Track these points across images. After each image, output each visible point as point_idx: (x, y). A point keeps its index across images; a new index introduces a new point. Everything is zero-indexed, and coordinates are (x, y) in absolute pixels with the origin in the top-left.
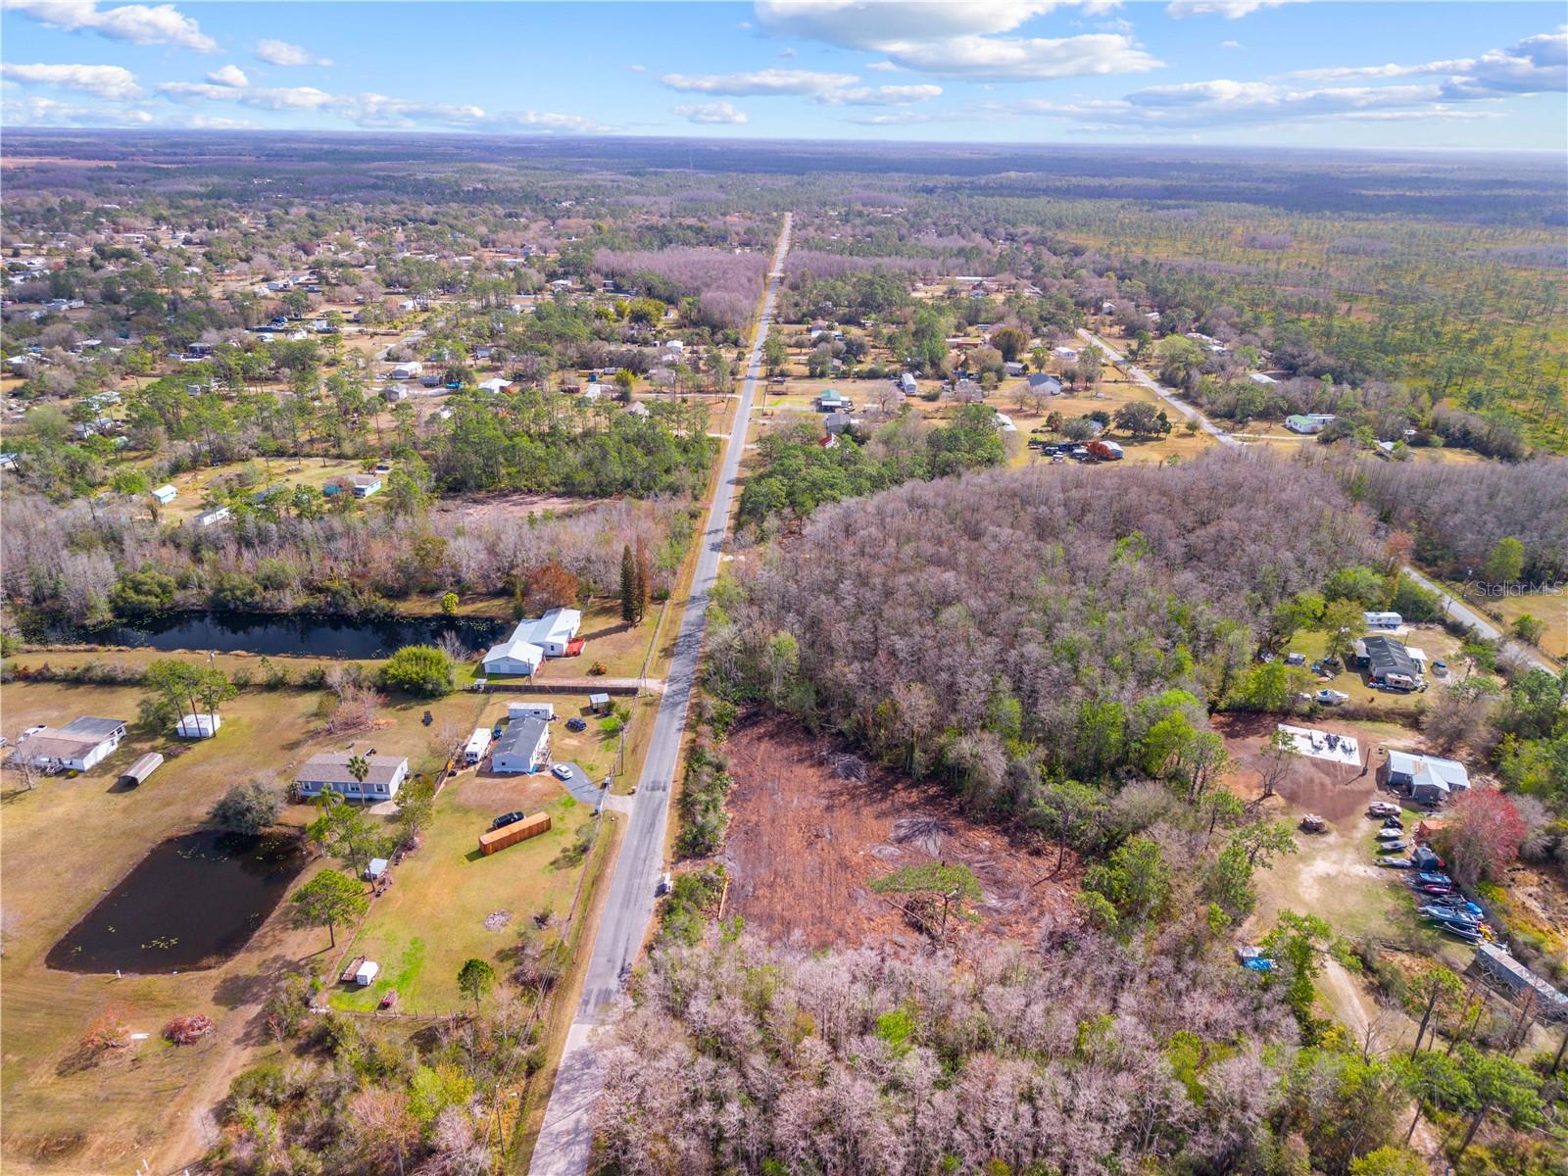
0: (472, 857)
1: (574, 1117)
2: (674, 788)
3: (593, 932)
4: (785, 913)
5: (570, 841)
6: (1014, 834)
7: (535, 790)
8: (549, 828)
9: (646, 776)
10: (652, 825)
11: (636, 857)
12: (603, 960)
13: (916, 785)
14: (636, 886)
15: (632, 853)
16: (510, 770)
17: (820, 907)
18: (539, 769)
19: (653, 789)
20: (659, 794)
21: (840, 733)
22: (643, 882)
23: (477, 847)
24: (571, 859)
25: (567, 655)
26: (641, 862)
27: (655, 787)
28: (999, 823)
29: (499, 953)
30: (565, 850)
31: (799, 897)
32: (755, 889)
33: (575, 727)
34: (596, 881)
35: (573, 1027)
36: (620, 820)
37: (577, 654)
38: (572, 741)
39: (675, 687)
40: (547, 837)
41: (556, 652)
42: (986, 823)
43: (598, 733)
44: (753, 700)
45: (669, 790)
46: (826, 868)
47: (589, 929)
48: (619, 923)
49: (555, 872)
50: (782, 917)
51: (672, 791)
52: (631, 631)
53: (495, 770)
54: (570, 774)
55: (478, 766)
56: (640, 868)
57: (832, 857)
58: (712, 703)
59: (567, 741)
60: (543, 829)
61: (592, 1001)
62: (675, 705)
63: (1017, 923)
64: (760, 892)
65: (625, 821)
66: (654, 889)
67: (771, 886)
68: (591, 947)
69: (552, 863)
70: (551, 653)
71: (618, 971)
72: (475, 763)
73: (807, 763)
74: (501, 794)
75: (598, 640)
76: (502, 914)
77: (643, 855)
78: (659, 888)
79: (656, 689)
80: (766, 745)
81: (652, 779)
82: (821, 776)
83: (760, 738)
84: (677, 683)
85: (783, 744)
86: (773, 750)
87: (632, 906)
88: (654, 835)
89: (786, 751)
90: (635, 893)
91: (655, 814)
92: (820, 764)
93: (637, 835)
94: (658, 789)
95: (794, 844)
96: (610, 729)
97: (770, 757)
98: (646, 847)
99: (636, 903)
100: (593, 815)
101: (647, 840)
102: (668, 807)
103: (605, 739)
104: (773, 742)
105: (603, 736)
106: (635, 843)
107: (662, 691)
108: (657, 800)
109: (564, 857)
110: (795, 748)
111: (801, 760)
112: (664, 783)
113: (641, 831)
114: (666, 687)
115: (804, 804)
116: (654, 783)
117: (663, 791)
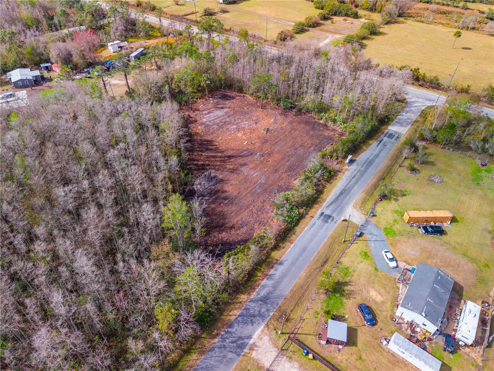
2: (315, 213)
4: (305, 135)
10: (341, 193)
12: (388, 147)
14: (364, 167)
15: (359, 182)
19: (329, 217)
20: (327, 212)
22: (359, 168)
24: (394, 194)
26: (357, 177)
27: (327, 218)
30: (396, 200)
31: (294, 138)
34: (382, 179)
35: (404, 133)
36: (358, 206)
45: (319, 212)
48: (377, 156)
49: (403, 190)
50: (307, 135)
56: (359, 174)
59: (379, 298)
61: (395, 137)
64: (309, 145)
65: (356, 203)
66: (355, 163)
68: (391, 154)
69: (404, 195)
71: (383, 142)
77: (354, 179)
78: (353, 163)
79: (266, 338)
80: (234, 220)
81: (327, 225)
82: (226, 183)
83: (232, 228)
84: (240, 338)
85: (223, 216)
86: (233, 214)
87: (369, 161)
88: (343, 188)
89: (225, 209)
90: (365, 165)
91: (337, 199)
92: (217, 192)
93: (353, 191)
94: (326, 215)
95: (277, 157)
96: (338, 295)
97: (240, 209)
98: (351, 183)
99: (366, 161)
100: (374, 216)
101: (348, 186)
102: (327, 201)
103: (346, 284)
104: (227, 220)
105: (346, 288)
106: (355, 187)
107: (262, 331)
108: (331, 207)
109: (397, 196)
110: (219, 209)
111: (225, 199)
112: (319, 218)
113: (350, 192)
114: (255, 336)
115: (253, 172)
116: (327, 222)
117: (323, 213)
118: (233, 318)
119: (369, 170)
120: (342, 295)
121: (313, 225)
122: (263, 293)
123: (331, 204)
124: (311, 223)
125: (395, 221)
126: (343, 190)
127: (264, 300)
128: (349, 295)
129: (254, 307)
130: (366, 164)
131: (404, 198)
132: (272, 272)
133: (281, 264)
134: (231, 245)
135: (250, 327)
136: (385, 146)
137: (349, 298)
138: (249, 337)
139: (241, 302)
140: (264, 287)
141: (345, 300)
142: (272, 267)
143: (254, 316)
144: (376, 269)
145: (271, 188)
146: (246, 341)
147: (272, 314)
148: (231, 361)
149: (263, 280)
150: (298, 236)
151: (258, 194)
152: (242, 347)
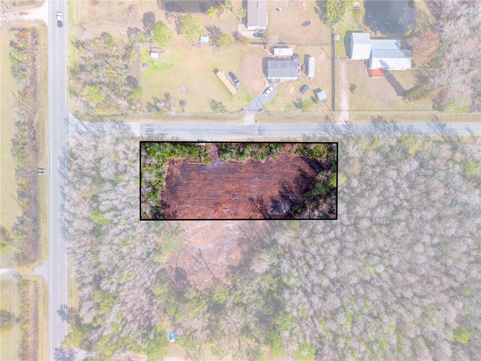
1: (108, 130)
3: (180, 122)
4: (191, 184)
6: (239, 269)
7: (256, 84)
9: (267, 126)
10: (237, 133)
12: (166, 127)
14: (202, 132)
16: (269, 70)
18: (270, 81)
20: (257, 133)
22: (204, 134)
24: (216, 106)
26: (215, 132)
27: (260, 131)
30: (221, 103)
31: (200, 189)
32: (203, 173)
33: (303, 89)
34: (206, 118)
37: (371, 75)
38: (293, 91)
39: (342, 128)
45: (260, 136)
46: (216, 198)
48: (183, 130)
49: (209, 103)
50: (189, 183)
52: (399, 97)
53: (268, 63)
56: (212, 132)
57: (220, 200)
59: (293, 88)
61: (149, 127)
63: (190, 262)
64: (201, 175)
65: (239, 122)
67: (205, 179)
68: (173, 122)
69: (213, 101)
75: (388, 83)
77: (219, 132)
79: (339, 119)
80: (295, 173)
81: (266, 128)
82: (273, 196)
83: (300, 170)
84: (346, 128)
85: (296, 180)
86: (291, 176)
87: (193, 132)
89: (292, 182)
90: (199, 132)
91: (243, 133)
92: (283, 196)
93: (230, 128)
94: (259, 132)
95: (229, 186)
96: (303, 104)
97: (285, 175)
98: (224, 132)
99: (194, 134)
100: (242, 109)
101: (228, 133)
102: (248, 137)
103: (295, 103)
104: (298, 176)
105: (297, 102)
106: (225, 128)
107: (338, 122)
108: (251, 133)
109: (217, 104)
110: (294, 185)
111: (285, 188)
112: (264, 134)
113: (232, 130)
114: (342, 124)
115: (253, 189)
116: (264, 129)
117: (259, 135)
118: (341, 136)
119: (202, 128)
120: (302, 102)
121: (270, 134)
122: (324, 133)
123: (249, 134)
124: (270, 136)
125: (239, 98)
126: (232, 134)
127: (326, 130)
128: (300, 100)
129: (332, 131)
130: (197, 132)
131: (215, 100)
132: (311, 136)
133: (304, 135)
134: (309, 163)
135: (340, 128)
136: (165, 130)
137: (301, 99)
138: (344, 125)
139: (333, 138)
140: (320, 134)
141: (303, 101)
142: (309, 137)
143: (335, 129)
144: (278, 95)
145: (258, 171)
146: (346, 126)
147: (330, 124)
148: (356, 126)
149: (318, 137)
150: (283, 137)
151: (268, 174)
152: (349, 126)
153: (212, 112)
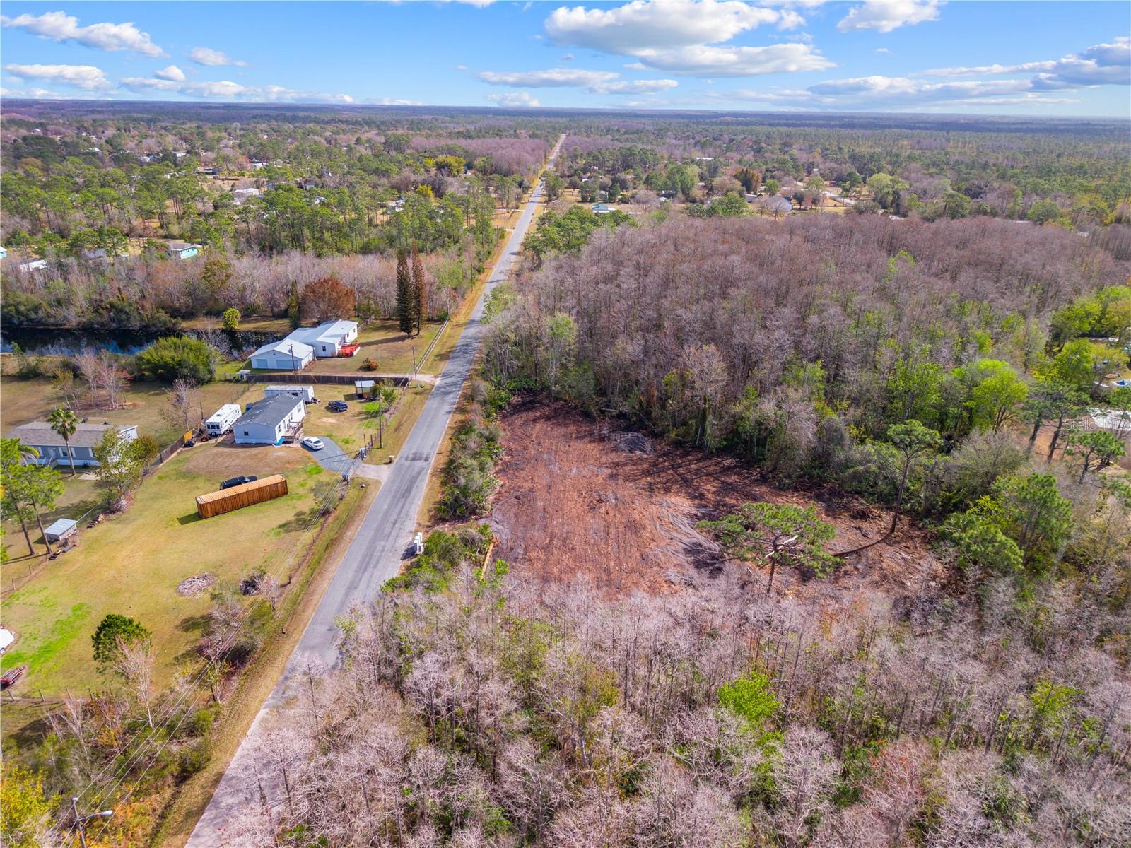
0: (185, 520)
2: (438, 459)
3: (316, 597)
5: (308, 504)
6: (829, 499)
7: (278, 458)
8: (285, 493)
9: (407, 449)
10: (409, 490)
11: (385, 518)
12: (322, 629)
13: (710, 456)
14: (379, 549)
15: (380, 516)
16: (254, 441)
17: (607, 570)
18: (287, 441)
19: (413, 459)
20: (420, 462)
21: (622, 415)
22: (389, 545)
23: (194, 509)
24: (304, 521)
25: (339, 356)
26: (390, 525)
27: (417, 458)
28: (810, 489)
29: (186, 621)
30: (299, 514)
32: (526, 551)
33: (336, 408)
34: (331, 544)
35: (259, 714)
36: (372, 487)
37: (349, 355)
38: (331, 420)
39: (448, 380)
40: (280, 502)
41: (328, 353)
42: (795, 489)
43: (360, 413)
44: (529, 390)
45: (432, 460)
46: (612, 530)
47: (312, 594)
48: (352, 587)
49: (283, 535)
51: (436, 460)
52: (408, 342)
53: (238, 441)
54: (321, 445)
55: (220, 439)
56: (387, 531)
57: (620, 519)
58: (485, 387)
60: (278, 492)
62: (447, 394)
65: (376, 488)
66: (402, 551)
67: (546, 548)
68: (310, 614)
69: (280, 527)
70: (322, 354)
72: (216, 436)
73: (586, 440)
74: (237, 461)
75: (373, 347)
76: (204, 577)
77: (393, 518)
78: (407, 550)
79: (429, 381)
80: (541, 425)
81: (414, 451)
82: (602, 450)
83: (536, 420)
84: (450, 377)
85: (560, 425)
86: (549, 429)
87: (371, 567)
88: (409, 500)
89: (564, 430)
90: (376, 554)
91: (413, 481)
92: (601, 440)
93: (389, 500)
94: (420, 459)
95: (573, 508)
96: (373, 411)
97: (546, 435)
98: (397, 511)
99: (377, 563)
101: (400, 504)
102: (428, 475)
103: (366, 419)
104: (550, 423)
105: (364, 416)
106: (385, 507)
107: (434, 383)
108: (416, 470)
109: (298, 520)
110: (572, 428)
111: (580, 437)
112: (429, 455)
113: (394, 497)
114: (438, 380)
115: (584, 472)
116: (415, 454)
117: (426, 461)
118: (465, 382)
119: (364, 547)
120: (368, 412)
121: (432, 448)
122: (451, 395)
123: (419, 473)
124: (437, 448)
125: (303, 484)
129: (451, 389)
130: (375, 559)
131: (283, 522)
133: (448, 412)
134: (519, 411)
135: (446, 382)
136: (330, 630)
138: (442, 379)
141: (365, 411)
143: (448, 386)
144: (330, 435)
146: (444, 377)
148: (449, 370)
151: (542, 452)
152: (446, 375)
153: (318, 529)
